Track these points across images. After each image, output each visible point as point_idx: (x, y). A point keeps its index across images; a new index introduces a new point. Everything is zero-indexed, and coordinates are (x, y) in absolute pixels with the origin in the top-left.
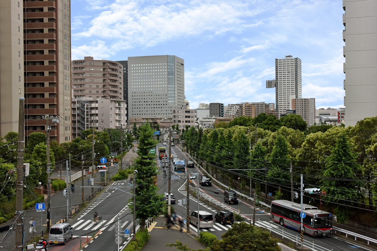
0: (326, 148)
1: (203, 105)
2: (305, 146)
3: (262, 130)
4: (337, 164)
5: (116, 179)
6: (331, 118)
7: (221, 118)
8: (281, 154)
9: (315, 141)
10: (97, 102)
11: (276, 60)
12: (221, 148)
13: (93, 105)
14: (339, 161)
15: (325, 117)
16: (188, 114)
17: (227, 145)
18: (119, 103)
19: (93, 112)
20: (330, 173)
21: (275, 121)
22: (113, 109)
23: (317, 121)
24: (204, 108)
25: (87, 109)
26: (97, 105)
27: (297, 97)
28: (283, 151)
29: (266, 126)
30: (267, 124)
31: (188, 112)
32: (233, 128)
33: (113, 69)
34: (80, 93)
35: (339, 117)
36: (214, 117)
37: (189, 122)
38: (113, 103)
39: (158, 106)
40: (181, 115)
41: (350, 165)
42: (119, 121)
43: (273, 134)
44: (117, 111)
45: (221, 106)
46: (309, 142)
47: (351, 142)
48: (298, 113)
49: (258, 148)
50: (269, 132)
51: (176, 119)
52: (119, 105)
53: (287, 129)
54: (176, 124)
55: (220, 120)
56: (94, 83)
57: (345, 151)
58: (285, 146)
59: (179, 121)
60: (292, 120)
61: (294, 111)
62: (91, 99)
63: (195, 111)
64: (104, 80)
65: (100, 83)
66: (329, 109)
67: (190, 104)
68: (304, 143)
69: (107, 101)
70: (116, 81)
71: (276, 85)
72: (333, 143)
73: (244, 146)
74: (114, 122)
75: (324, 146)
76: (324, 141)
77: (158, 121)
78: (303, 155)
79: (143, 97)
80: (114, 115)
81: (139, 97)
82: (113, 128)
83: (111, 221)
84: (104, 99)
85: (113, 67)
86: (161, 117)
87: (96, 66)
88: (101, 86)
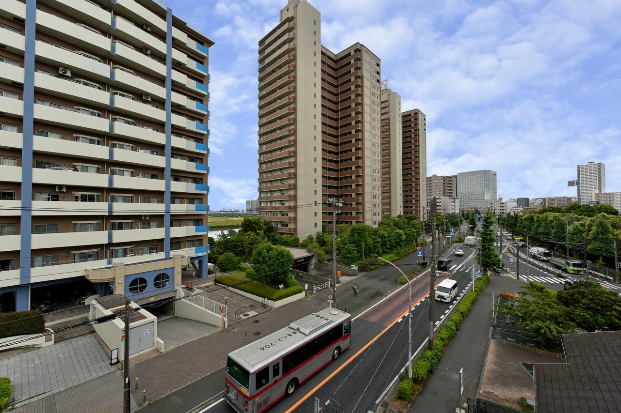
1: (511, 199)
3: (577, 215)
5: (457, 242)
7: (527, 207)
8: (603, 233)
10: (440, 199)
11: (578, 166)
12: (538, 227)
13: (438, 200)
16: (502, 205)
17: (544, 225)
18: (454, 199)
19: (438, 204)
21: (588, 209)
22: (451, 202)
24: (512, 201)
26: (440, 201)
27: (600, 192)
28: (604, 231)
29: (580, 213)
30: (581, 211)
31: (503, 203)
32: (547, 214)
33: (449, 181)
34: (429, 194)
36: (521, 207)
37: (503, 210)
38: (451, 199)
39: (478, 201)
40: (497, 206)
42: (455, 209)
43: (590, 219)
44: (453, 204)
45: (527, 200)
48: (603, 203)
49: (576, 228)
50: (585, 217)
51: (493, 208)
53: (606, 215)
54: (493, 211)
55: (527, 209)
56: (437, 188)
58: (607, 227)
59: (495, 209)
61: (598, 202)
63: (506, 203)
64: (444, 187)
65: (442, 188)
67: (503, 199)
69: (447, 198)
71: (578, 184)
73: (562, 227)
74: (451, 210)
77: (479, 209)
79: (467, 196)
80: (451, 206)
81: (464, 196)
82: (451, 213)
83: (460, 266)
84: (444, 197)
85: (450, 179)
86: (481, 206)
87: (439, 179)
88: (442, 190)
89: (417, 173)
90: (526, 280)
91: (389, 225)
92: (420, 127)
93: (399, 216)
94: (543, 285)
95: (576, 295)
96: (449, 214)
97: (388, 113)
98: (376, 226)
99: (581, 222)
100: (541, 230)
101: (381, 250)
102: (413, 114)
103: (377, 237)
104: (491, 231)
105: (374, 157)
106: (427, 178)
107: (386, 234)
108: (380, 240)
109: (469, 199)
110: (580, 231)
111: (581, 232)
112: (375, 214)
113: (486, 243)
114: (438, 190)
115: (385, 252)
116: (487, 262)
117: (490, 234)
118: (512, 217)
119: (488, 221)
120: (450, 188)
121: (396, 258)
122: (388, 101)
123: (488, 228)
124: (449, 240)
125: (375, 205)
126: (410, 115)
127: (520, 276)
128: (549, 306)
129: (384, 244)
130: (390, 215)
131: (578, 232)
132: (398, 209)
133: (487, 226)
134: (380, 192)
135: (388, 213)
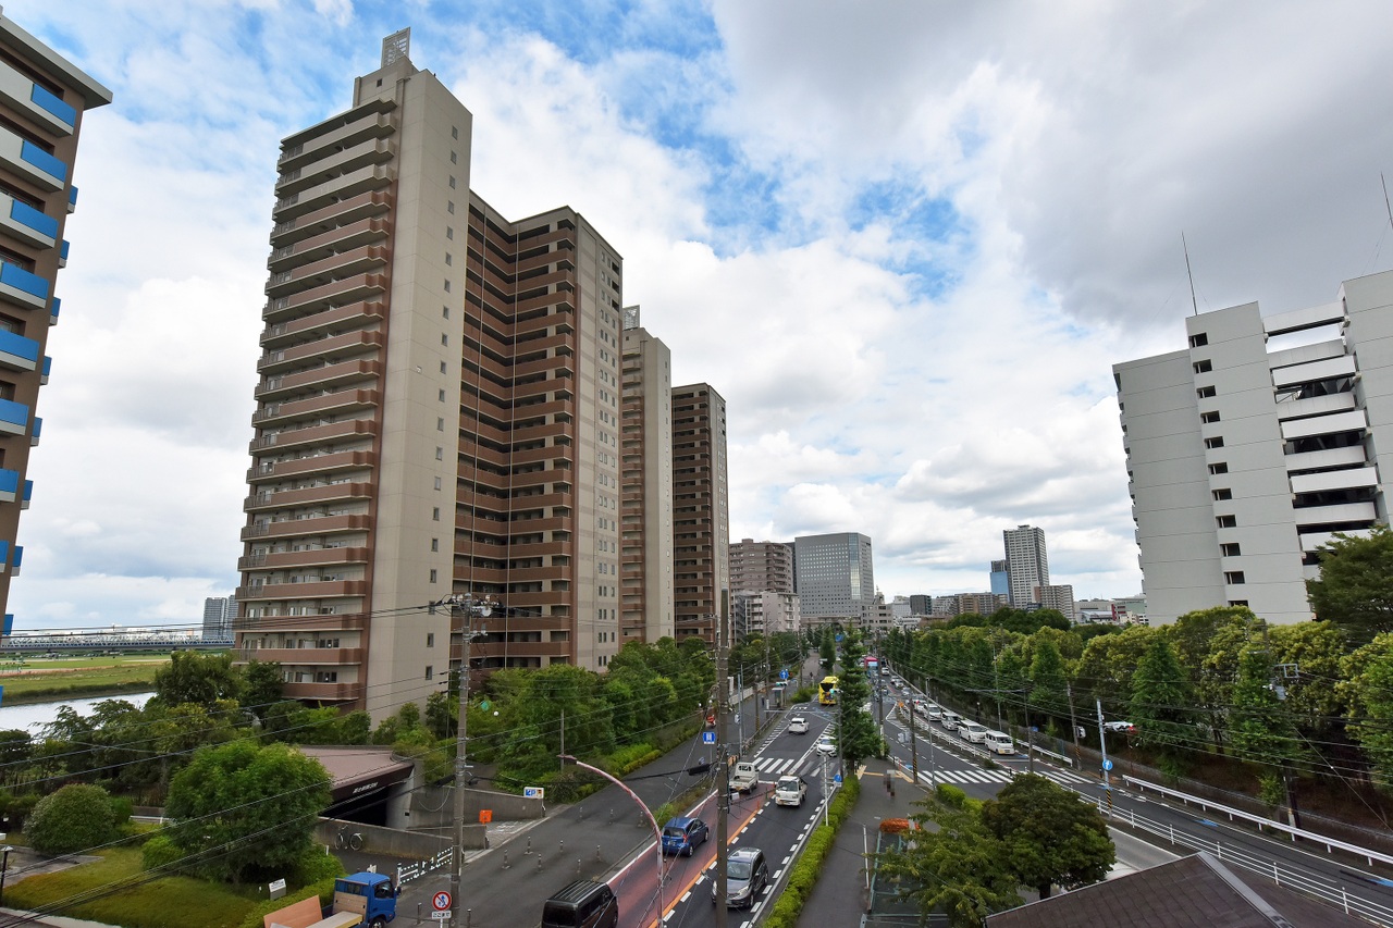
0: (1126, 659)
1: (899, 598)
2: (1088, 655)
3: (1007, 632)
4: (1155, 684)
5: (796, 701)
6: (1099, 613)
7: (928, 616)
8: (1050, 668)
9: (1105, 648)
10: (760, 597)
11: (1005, 532)
12: (947, 657)
13: (756, 601)
14: (1157, 679)
15: (1089, 613)
16: (883, 611)
17: (956, 654)
18: (790, 598)
19: (756, 610)
20: (1144, 699)
21: (1026, 619)
22: (783, 605)
23: (1078, 618)
24: (902, 602)
25: (748, 606)
26: (760, 601)
27: (1041, 583)
28: (1050, 663)
29: (1013, 626)
30: (1013, 623)
31: (884, 608)
32: (960, 629)
33: (779, 554)
34: (737, 586)
35: (1114, 613)
36: (918, 615)
37: (885, 621)
38: (782, 597)
39: (837, 601)
40: (874, 613)
41: (1178, 686)
42: (791, 622)
43: (1027, 638)
44: (788, 609)
45: (927, 599)
46: (1094, 649)
47: (1174, 648)
48: (1047, 606)
49: (1008, 659)
50: (1021, 635)
51: (867, 618)
52: (790, 600)
53: (1052, 630)
54: (867, 625)
55: (928, 619)
56: (754, 572)
57: (1165, 663)
58: (1054, 655)
59: (871, 621)
60: (1045, 617)
61: (1040, 605)
62: (753, 593)
63: (890, 606)
64: (768, 568)
65: (763, 572)
66: (1096, 600)
67: (885, 598)
68: (1085, 652)
69: (774, 595)
70: (783, 569)
71: (1007, 568)
72: (1140, 652)
73: (985, 656)
74: (783, 623)
75: (1121, 656)
76: (1121, 648)
77: (840, 621)
78: (1087, 670)
79: (817, 590)
80: (783, 614)
81: (811, 590)
82: (783, 630)
83: (801, 761)
84: (769, 593)
85: (779, 551)
86: (844, 615)
87: (758, 551)
88: (764, 576)
89: (709, 534)
90: (930, 782)
91: (634, 665)
92: (713, 425)
93: (664, 641)
94: (959, 791)
95: (1013, 810)
96: (779, 633)
97: (639, 384)
98: (603, 670)
99: (1015, 646)
100: (951, 665)
101: (612, 735)
102: (696, 395)
103: (603, 700)
104: (858, 673)
105: (602, 487)
106: (732, 546)
107: (627, 691)
108: (612, 706)
109: (821, 598)
110: (1015, 664)
111: (1016, 666)
112: (602, 637)
113: (850, 699)
114: (755, 576)
115: (624, 742)
116: (855, 748)
117: (858, 680)
118: (902, 638)
119: (852, 648)
120: (780, 572)
121: (653, 753)
122: (639, 356)
123: (852, 665)
124: (779, 697)
125: (602, 614)
126: (691, 395)
127: (919, 774)
128: (970, 842)
129: (620, 719)
130: (644, 639)
131: (1012, 667)
132: (662, 622)
133: (852, 659)
134: (616, 578)
135: (638, 634)
